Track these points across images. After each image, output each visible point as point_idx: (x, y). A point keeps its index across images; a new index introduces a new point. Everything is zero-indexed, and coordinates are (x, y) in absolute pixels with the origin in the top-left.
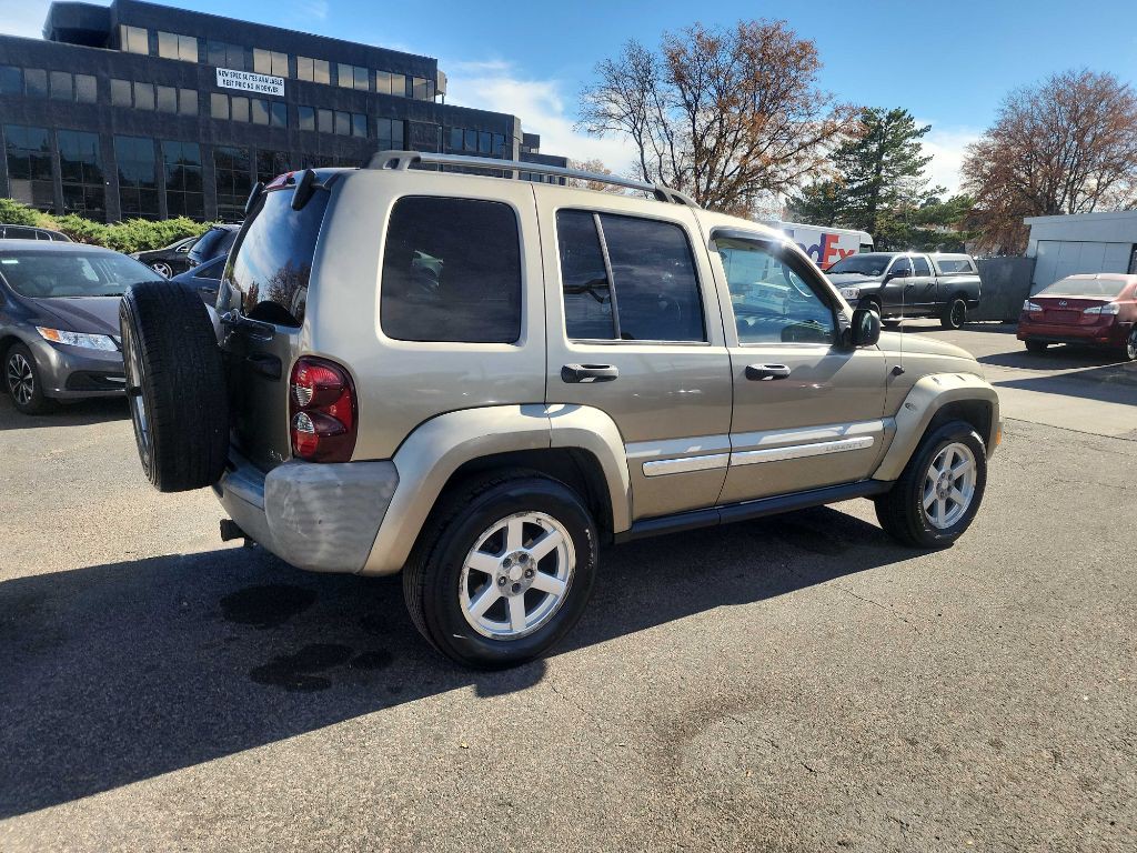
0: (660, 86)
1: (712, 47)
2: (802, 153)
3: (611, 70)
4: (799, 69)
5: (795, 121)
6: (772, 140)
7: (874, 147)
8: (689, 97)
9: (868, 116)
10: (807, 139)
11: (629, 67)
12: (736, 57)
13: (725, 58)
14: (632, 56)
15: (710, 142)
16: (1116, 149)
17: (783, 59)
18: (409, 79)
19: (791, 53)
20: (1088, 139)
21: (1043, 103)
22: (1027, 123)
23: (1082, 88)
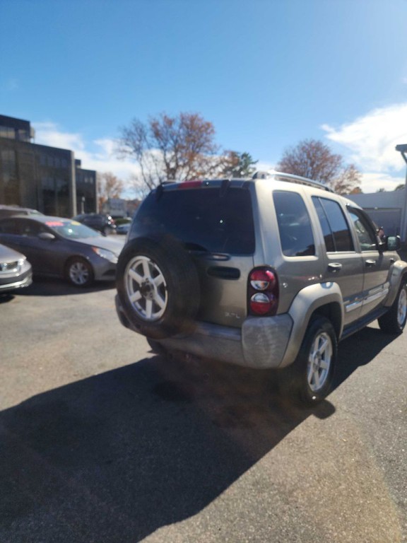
0: (148, 138)
1: (170, 123)
2: (212, 171)
3: (125, 130)
4: (207, 134)
5: (208, 156)
6: (200, 165)
7: (238, 168)
8: (162, 144)
9: (233, 155)
10: (214, 164)
11: (133, 130)
12: (181, 127)
13: (176, 127)
14: (134, 125)
15: (172, 165)
16: (326, 170)
17: (200, 129)
18: (16, 130)
19: (202, 127)
20: (315, 166)
21: (297, 151)
22: (292, 160)
23: (310, 146)
